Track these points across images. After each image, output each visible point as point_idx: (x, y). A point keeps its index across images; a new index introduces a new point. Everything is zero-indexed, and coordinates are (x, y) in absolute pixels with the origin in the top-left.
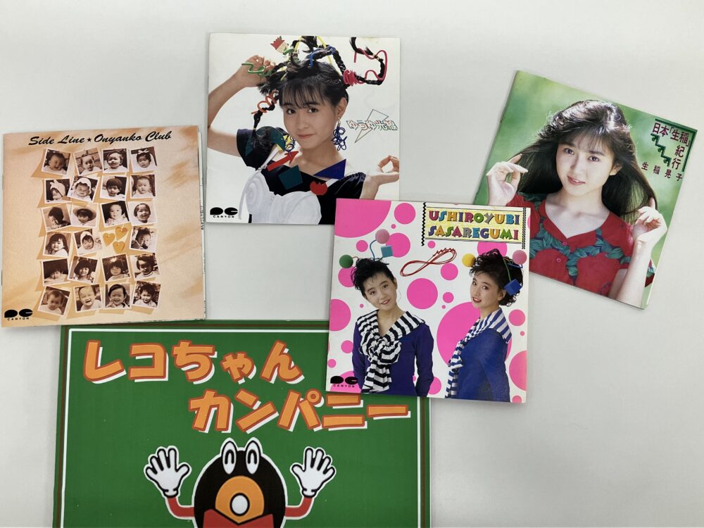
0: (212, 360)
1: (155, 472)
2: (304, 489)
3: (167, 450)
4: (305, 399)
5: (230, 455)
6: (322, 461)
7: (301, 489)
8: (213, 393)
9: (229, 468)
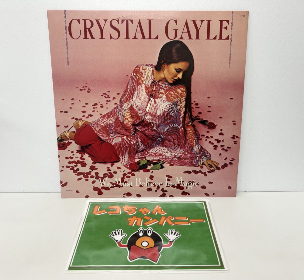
0: (135, 210)
1: (113, 235)
2: (169, 240)
3: (118, 230)
4: (168, 218)
5: (141, 232)
6: (175, 233)
7: (168, 240)
8: (135, 217)
9: (141, 234)
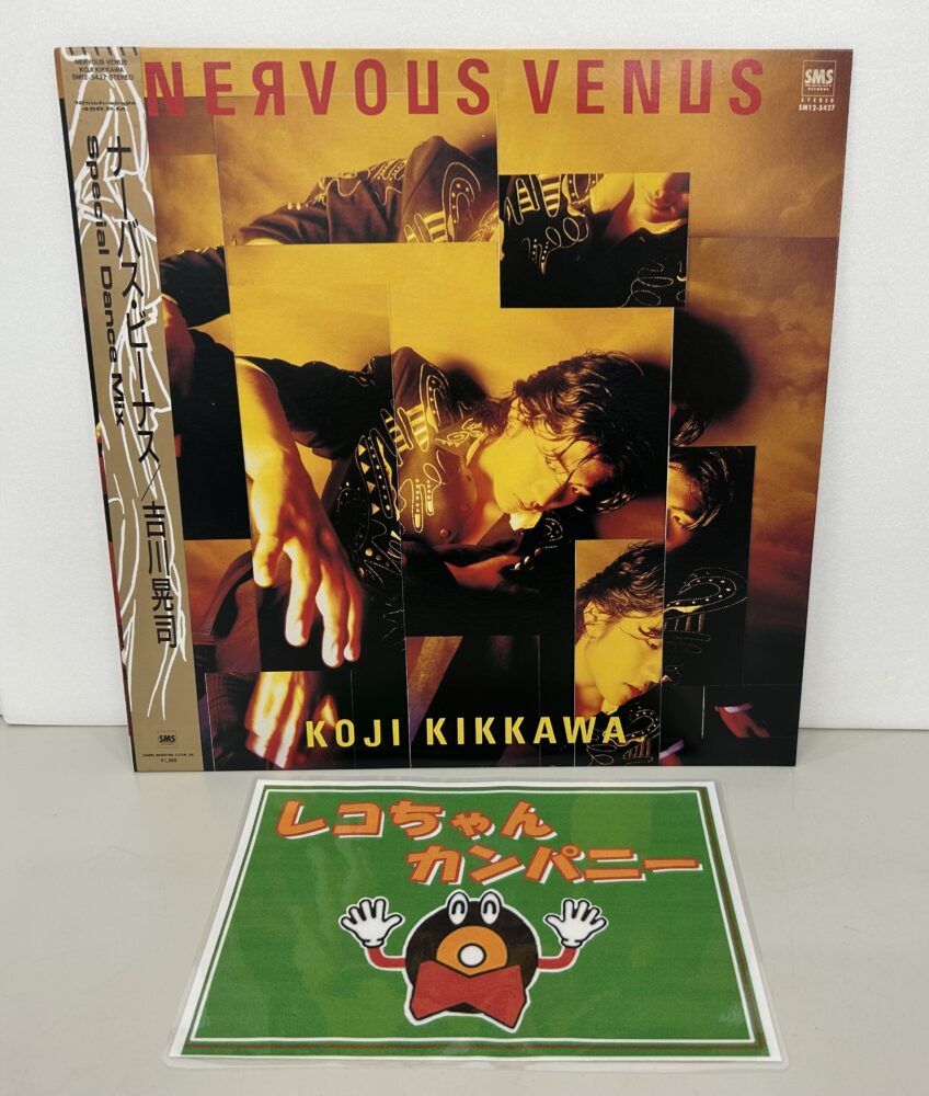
0: (439, 819)
4: (560, 853)
6: (587, 913)
8: (439, 848)
